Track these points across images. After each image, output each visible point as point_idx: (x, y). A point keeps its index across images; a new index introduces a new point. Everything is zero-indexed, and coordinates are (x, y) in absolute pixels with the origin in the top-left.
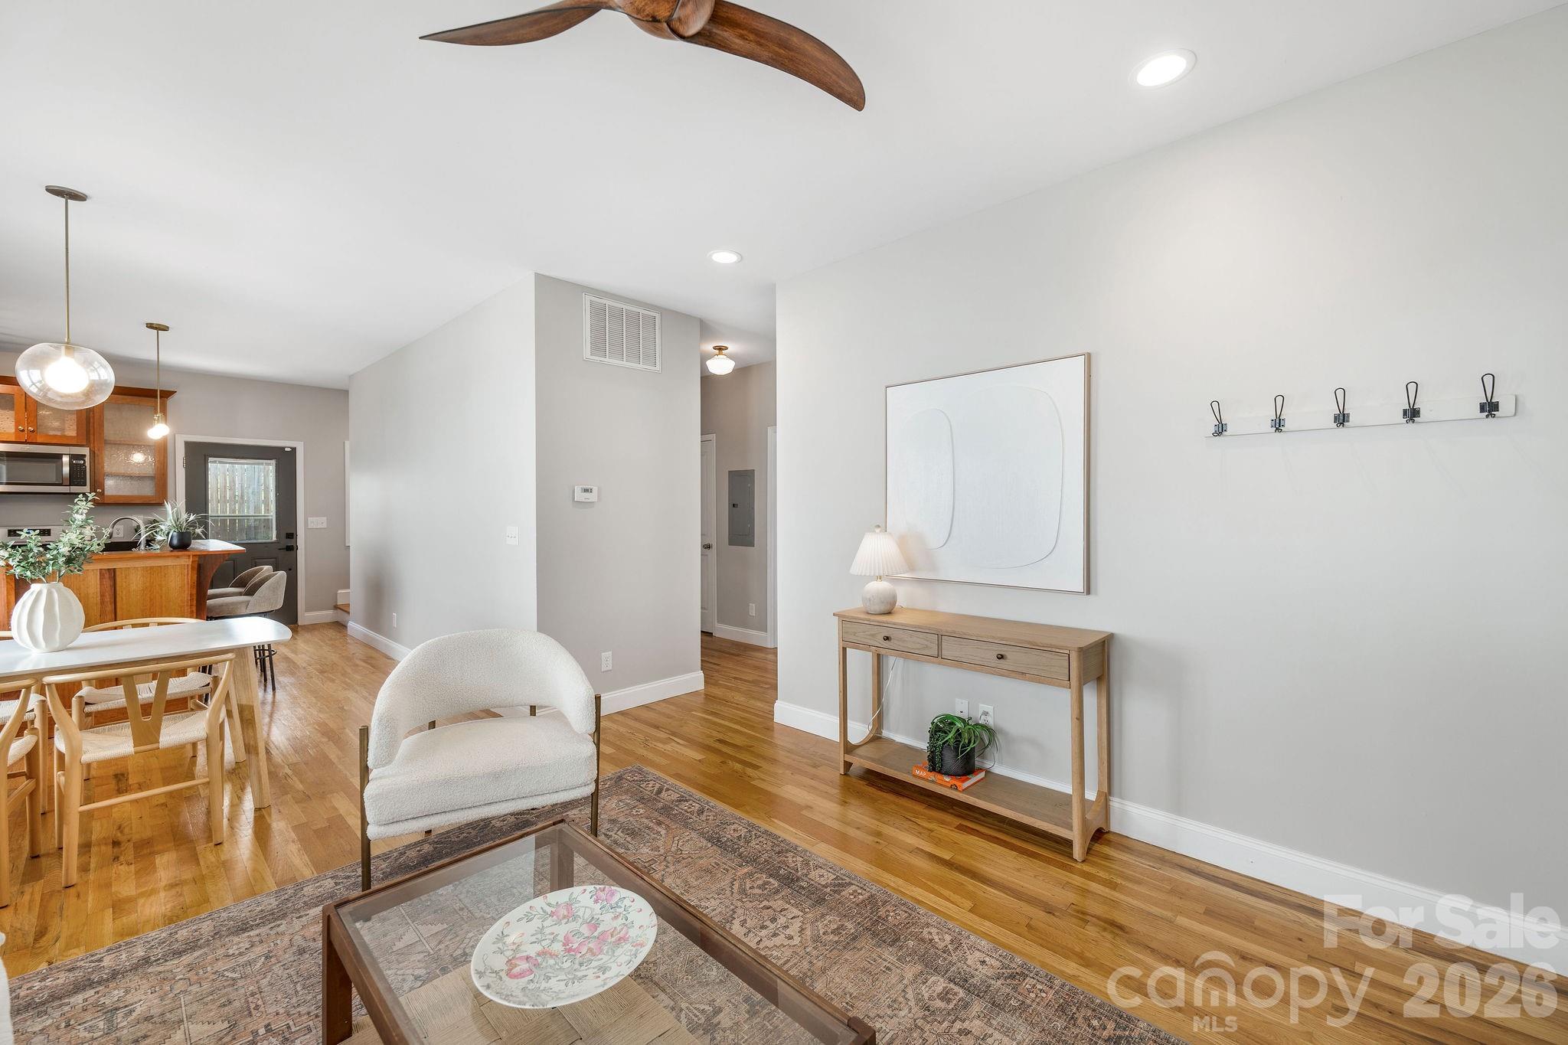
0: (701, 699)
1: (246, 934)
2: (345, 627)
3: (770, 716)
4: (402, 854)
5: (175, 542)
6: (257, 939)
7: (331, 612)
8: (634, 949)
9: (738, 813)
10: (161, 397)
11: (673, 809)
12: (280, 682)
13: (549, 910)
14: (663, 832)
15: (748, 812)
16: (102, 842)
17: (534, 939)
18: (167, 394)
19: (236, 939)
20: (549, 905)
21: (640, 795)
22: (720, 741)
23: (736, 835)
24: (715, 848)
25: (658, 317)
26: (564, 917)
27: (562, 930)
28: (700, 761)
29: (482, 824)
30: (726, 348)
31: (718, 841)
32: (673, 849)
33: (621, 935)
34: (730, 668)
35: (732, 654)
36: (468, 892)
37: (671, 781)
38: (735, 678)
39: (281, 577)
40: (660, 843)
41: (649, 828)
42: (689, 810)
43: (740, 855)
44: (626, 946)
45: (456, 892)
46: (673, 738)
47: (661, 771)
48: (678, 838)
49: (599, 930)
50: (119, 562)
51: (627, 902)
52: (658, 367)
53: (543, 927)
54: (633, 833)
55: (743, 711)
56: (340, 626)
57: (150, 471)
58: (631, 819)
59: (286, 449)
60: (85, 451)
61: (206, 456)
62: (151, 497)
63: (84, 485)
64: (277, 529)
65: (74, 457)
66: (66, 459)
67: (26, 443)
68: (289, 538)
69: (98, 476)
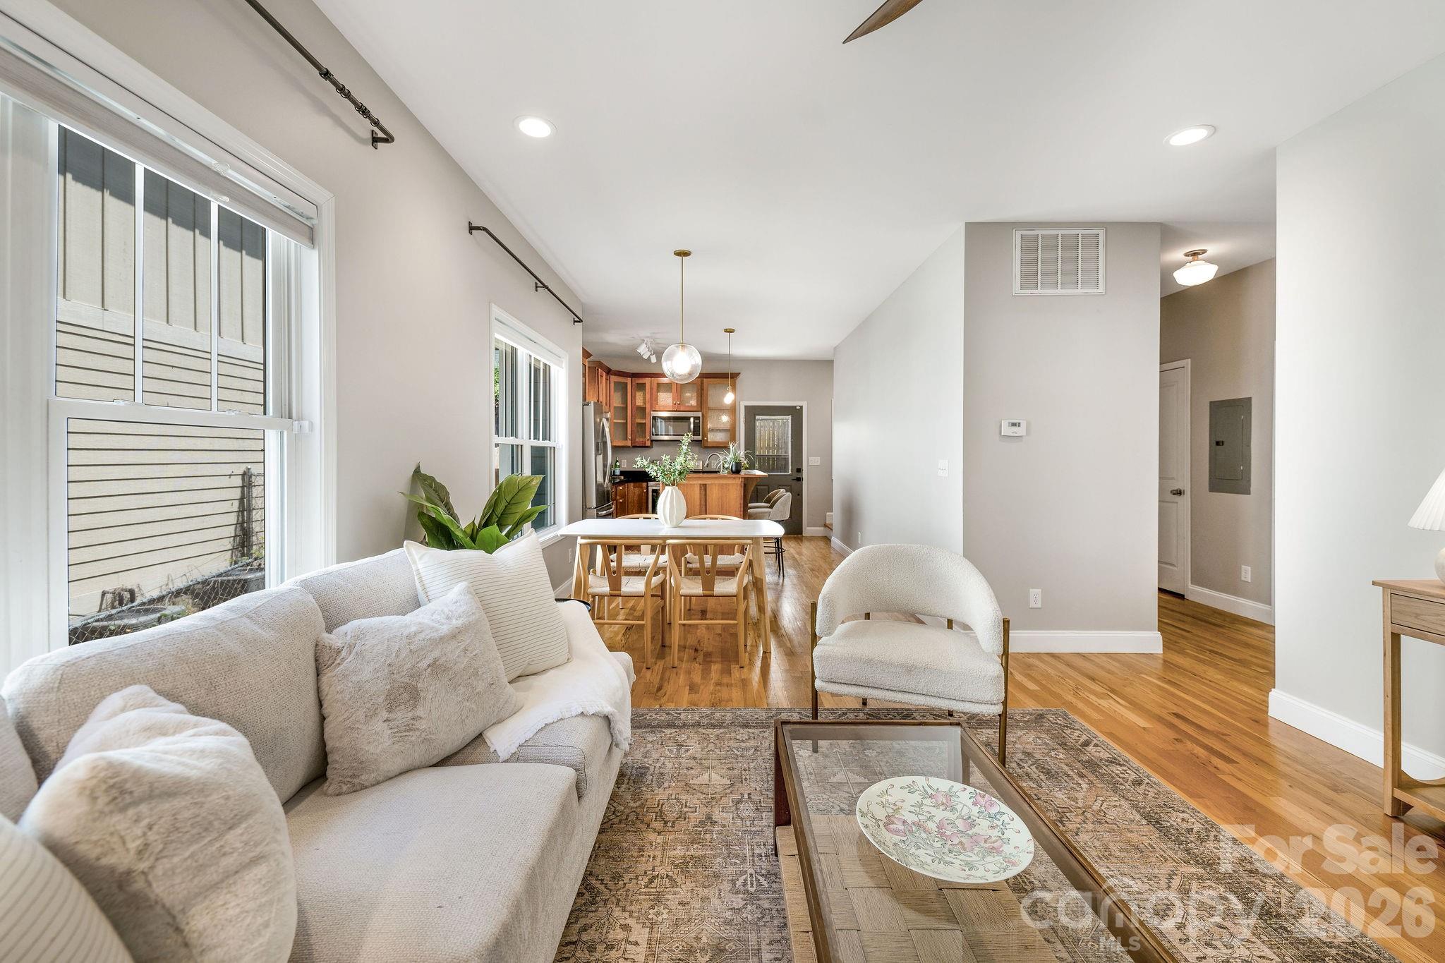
0: (1158, 665)
1: (747, 730)
2: (829, 540)
3: (1265, 709)
4: (845, 714)
5: (734, 469)
6: (752, 735)
7: (822, 528)
8: (1005, 864)
9: (1192, 803)
10: (731, 378)
11: (1101, 768)
12: (787, 572)
13: (930, 792)
14: (1085, 786)
15: (1207, 807)
16: (691, 647)
17: (912, 809)
18: (734, 376)
19: (742, 731)
20: (930, 787)
21: (1063, 740)
22: (1177, 715)
23: (1184, 825)
24: (1151, 828)
25: (1101, 233)
26: (943, 804)
27: (940, 814)
28: (1144, 728)
29: (906, 712)
30: (1204, 251)
31: (1157, 822)
32: (1094, 807)
33: (995, 845)
34: (1205, 638)
35: (1211, 623)
36: (887, 762)
37: (1102, 738)
38: (1211, 651)
39: (788, 496)
40: (1079, 796)
41: (1068, 776)
42: (1122, 776)
43: (1188, 851)
44: (997, 858)
45: (879, 758)
46: (1111, 694)
47: (1091, 724)
48: (1102, 799)
49: (974, 831)
50: (709, 480)
51: (1005, 818)
52: (1101, 289)
53: (922, 803)
54: (1049, 774)
55: (1218, 690)
56: (827, 539)
57: (728, 427)
58: (1048, 759)
59: (797, 408)
60: (700, 414)
61: (755, 415)
62: (727, 442)
63: (700, 435)
64: (791, 465)
65: (695, 418)
66: (692, 420)
67: (676, 411)
68: (798, 472)
69: (705, 429)
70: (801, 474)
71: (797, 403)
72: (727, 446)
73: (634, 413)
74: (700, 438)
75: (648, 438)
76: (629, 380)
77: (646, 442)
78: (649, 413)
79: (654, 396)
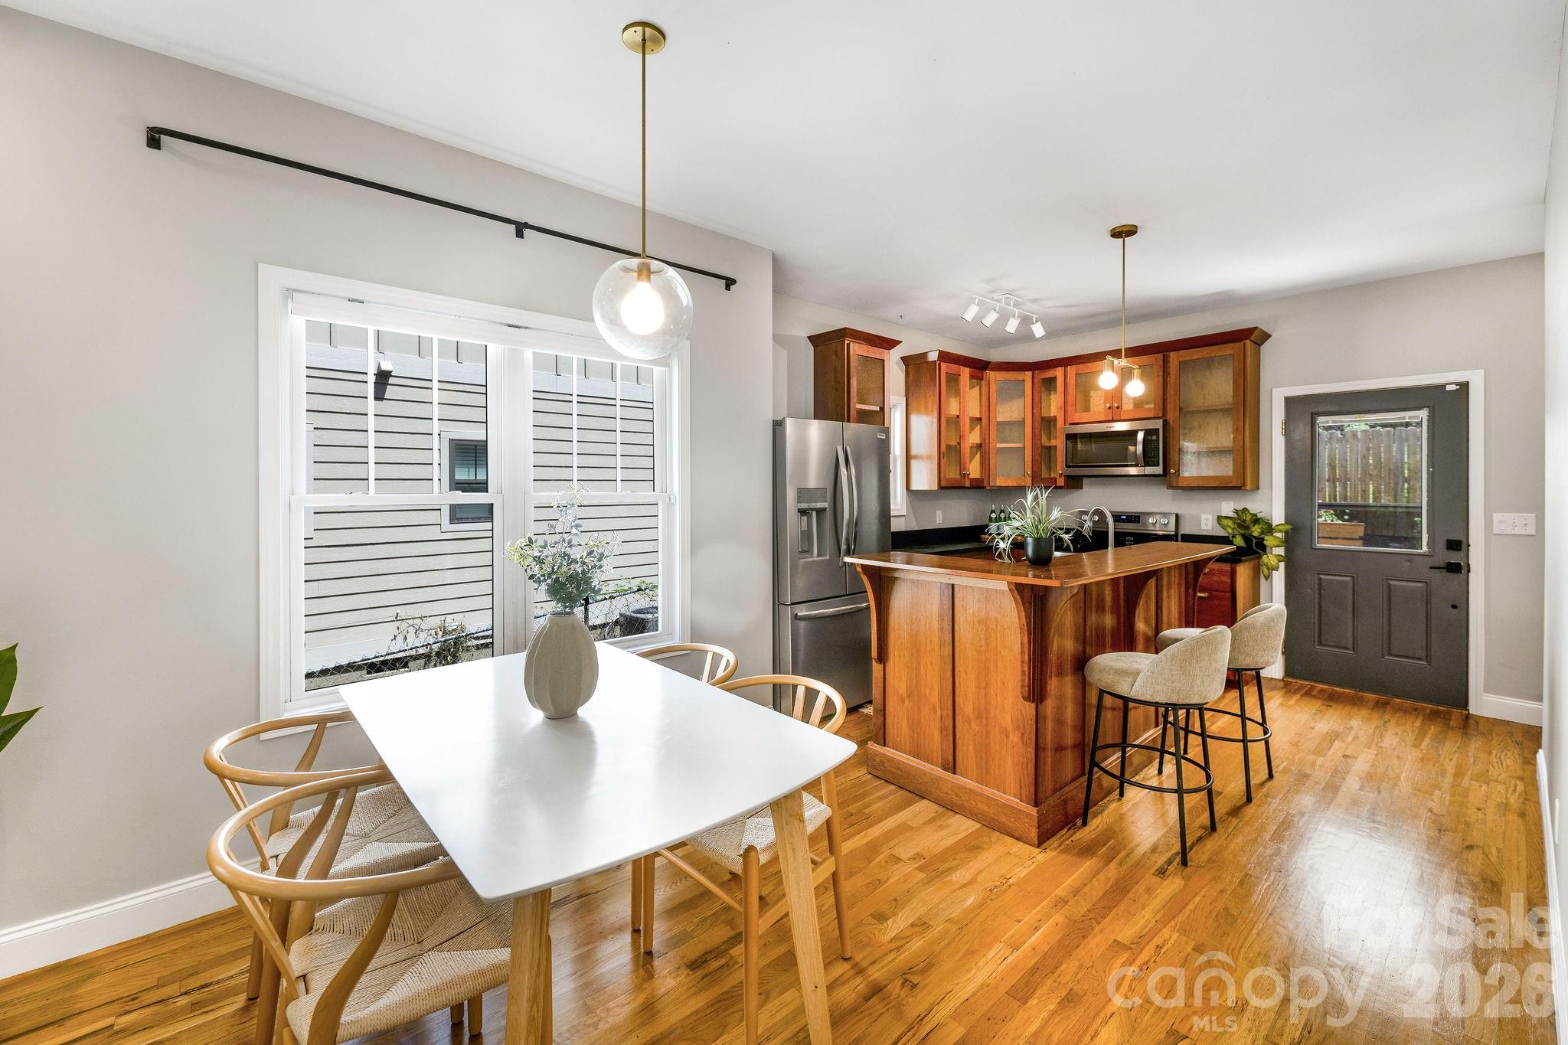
59: (1448, 388)
60: (1158, 424)
61: (1314, 416)
62: (1229, 477)
63: (1158, 465)
64: (1428, 532)
65: (1149, 432)
66: (1140, 436)
67: (1113, 421)
68: (1453, 549)
69: (1172, 453)
70: (1462, 554)
71: (1449, 378)
72: (1230, 485)
73: (1036, 431)
74: (1159, 470)
75: (1060, 472)
76: (1028, 375)
77: (1058, 480)
78: (1062, 428)
79: (1070, 398)
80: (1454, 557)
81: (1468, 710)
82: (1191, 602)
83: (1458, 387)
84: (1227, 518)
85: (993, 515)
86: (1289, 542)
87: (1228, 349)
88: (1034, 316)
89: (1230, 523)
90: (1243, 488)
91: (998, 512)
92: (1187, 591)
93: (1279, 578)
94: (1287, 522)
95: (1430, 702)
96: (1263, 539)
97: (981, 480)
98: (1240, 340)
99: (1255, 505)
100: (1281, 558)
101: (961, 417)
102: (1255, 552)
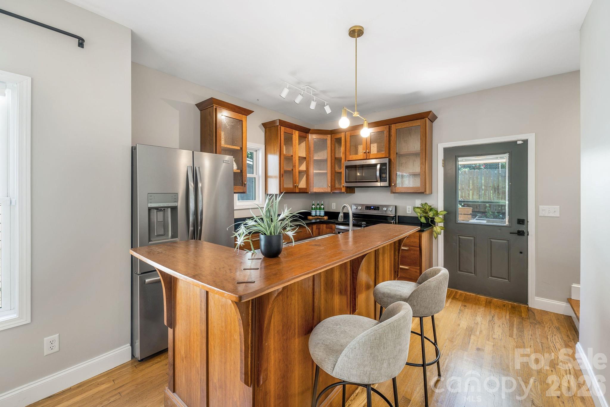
59: (519, 142)
60: (386, 161)
61: (456, 157)
62: (418, 188)
63: (386, 181)
64: (509, 215)
65: (382, 165)
66: (378, 166)
67: (366, 159)
68: (521, 224)
69: (393, 175)
70: (525, 226)
71: (518, 137)
72: (419, 191)
73: (333, 164)
74: (386, 184)
75: (343, 185)
76: (329, 136)
77: (342, 189)
78: (344, 163)
79: (348, 147)
80: (521, 228)
81: (528, 305)
82: (397, 259)
83: (523, 142)
84: (418, 208)
85: (314, 207)
86: (446, 219)
87: (418, 123)
88: (326, 102)
89: (419, 210)
90: (425, 193)
91: (316, 205)
92: (395, 254)
93: (441, 238)
94: (445, 210)
95: (510, 300)
96: (434, 218)
97: (306, 189)
98: (423, 118)
99: (430, 201)
100: (442, 228)
101: (294, 156)
102: (431, 225)
